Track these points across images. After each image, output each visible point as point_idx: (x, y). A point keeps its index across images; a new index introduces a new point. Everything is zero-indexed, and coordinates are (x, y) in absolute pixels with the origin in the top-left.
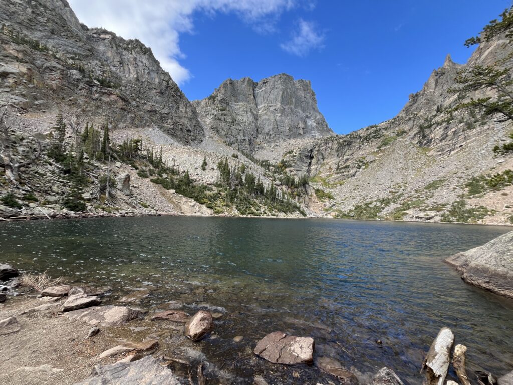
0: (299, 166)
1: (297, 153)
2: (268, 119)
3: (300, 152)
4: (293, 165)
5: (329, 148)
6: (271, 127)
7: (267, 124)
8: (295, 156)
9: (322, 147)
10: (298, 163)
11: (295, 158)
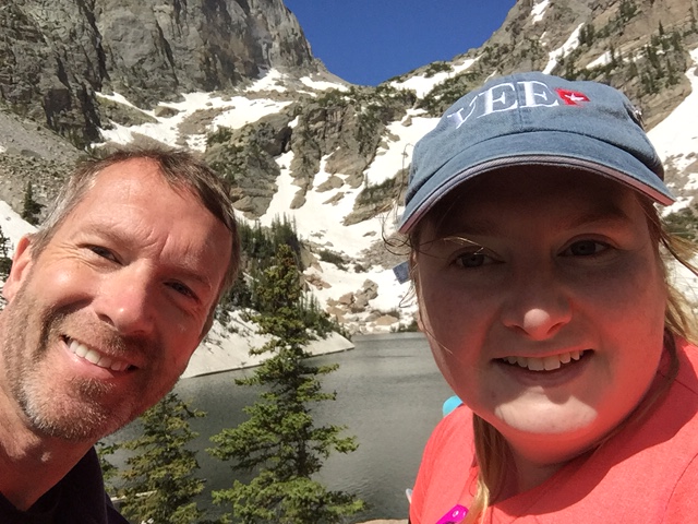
0: (257, 181)
1: (245, 139)
2: (134, 21)
3: (253, 137)
4: (238, 177)
5: (334, 125)
6: (146, 47)
7: (130, 36)
8: (240, 149)
9: (315, 122)
10: (252, 172)
11: (243, 154)
